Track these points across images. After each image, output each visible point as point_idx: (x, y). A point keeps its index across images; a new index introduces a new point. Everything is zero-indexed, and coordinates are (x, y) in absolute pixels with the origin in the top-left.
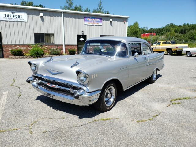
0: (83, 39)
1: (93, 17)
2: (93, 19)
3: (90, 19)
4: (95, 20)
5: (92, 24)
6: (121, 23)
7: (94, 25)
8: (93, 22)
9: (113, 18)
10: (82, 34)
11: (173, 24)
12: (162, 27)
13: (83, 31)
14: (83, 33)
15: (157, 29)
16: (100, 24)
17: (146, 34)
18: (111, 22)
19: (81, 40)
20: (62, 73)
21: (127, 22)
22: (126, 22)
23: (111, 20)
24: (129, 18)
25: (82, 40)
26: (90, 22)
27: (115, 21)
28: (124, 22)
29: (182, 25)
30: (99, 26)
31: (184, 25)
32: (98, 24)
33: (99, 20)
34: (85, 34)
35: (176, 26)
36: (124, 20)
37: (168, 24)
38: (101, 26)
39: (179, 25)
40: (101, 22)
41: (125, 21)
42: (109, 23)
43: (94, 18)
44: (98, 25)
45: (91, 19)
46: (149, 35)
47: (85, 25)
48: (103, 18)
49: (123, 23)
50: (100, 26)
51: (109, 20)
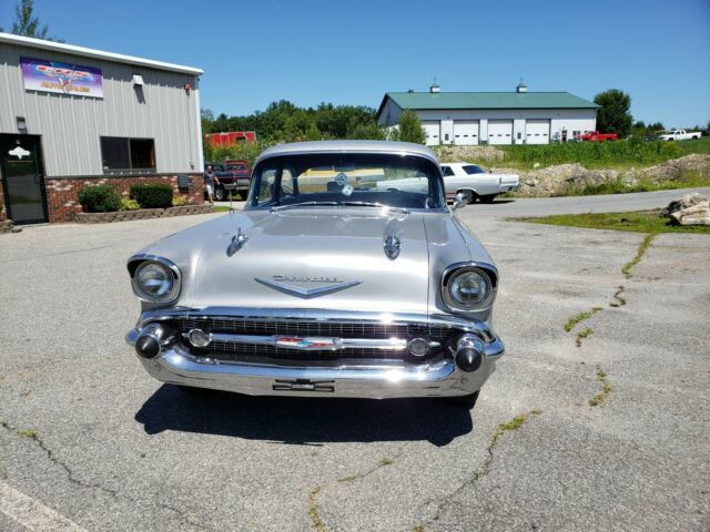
0: (27, 153)
1: (62, 59)
2: (64, 70)
3: (48, 68)
4: (74, 74)
5: (61, 91)
6: (174, 94)
7: (69, 96)
8: (66, 84)
9: (145, 72)
10: (18, 132)
11: (288, 103)
12: (257, 112)
13: (21, 120)
14: (22, 126)
15: (243, 118)
16: (95, 92)
17: (222, 134)
18: (138, 87)
19: (16, 157)
20: (358, 283)
21: (197, 91)
22: (194, 89)
23: (138, 79)
24: (201, 74)
25: (24, 157)
26: (49, 83)
27: (154, 83)
28: (187, 91)
29: (315, 108)
30: (92, 98)
31: (322, 108)
32: (85, 90)
33: (89, 75)
34: (32, 131)
35: (300, 110)
36: (186, 80)
37: (274, 104)
38: (101, 99)
39: (307, 109)
40: (98, 83)
41: (187, 86)
42: (133, 92)
43: (69, 66)
44: (87, 97)
45: (51, 69)
46: (234, 139)
47: (28, 91)
48: (103, 68)
49: (183, 91)
50: (97, 99)
51: (129, 79)
